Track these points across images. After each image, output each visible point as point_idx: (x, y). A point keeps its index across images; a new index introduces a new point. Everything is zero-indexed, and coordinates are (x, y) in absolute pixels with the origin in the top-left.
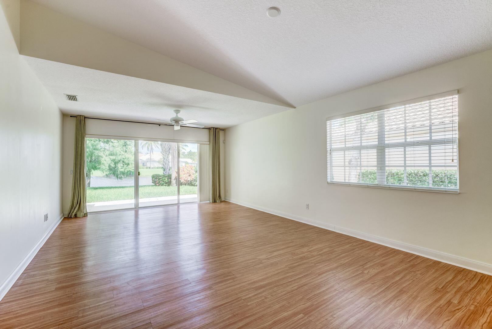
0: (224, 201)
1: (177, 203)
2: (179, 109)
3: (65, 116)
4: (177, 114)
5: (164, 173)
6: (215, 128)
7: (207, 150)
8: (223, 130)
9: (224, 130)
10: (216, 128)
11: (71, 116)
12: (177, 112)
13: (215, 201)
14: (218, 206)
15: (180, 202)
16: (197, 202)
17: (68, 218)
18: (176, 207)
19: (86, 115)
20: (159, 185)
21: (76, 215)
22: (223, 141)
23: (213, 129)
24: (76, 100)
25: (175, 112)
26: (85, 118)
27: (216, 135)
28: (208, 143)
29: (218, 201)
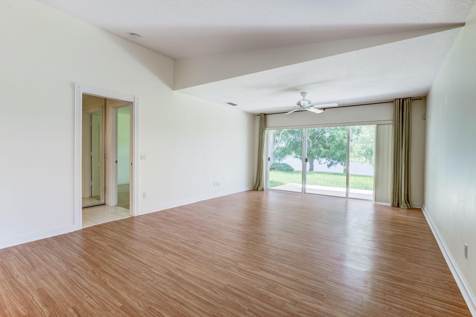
0: (417, 210)
1: (345, 196)
2: (303, 91)
4: (304, 96)
6: (401, 100)
7: (389, 131)
8: (421, 99)
10: (403, 99)
11: (258, 115)
15: (350, 196)
17: (255, 190)
19: (265, 113)
22: (423, 116)
23: (398, 100)
24: (236, 105)
25: (302, 95)
26: (265, 115)
27: (405, 108)
28: (391, 122)
29: (403, 205)
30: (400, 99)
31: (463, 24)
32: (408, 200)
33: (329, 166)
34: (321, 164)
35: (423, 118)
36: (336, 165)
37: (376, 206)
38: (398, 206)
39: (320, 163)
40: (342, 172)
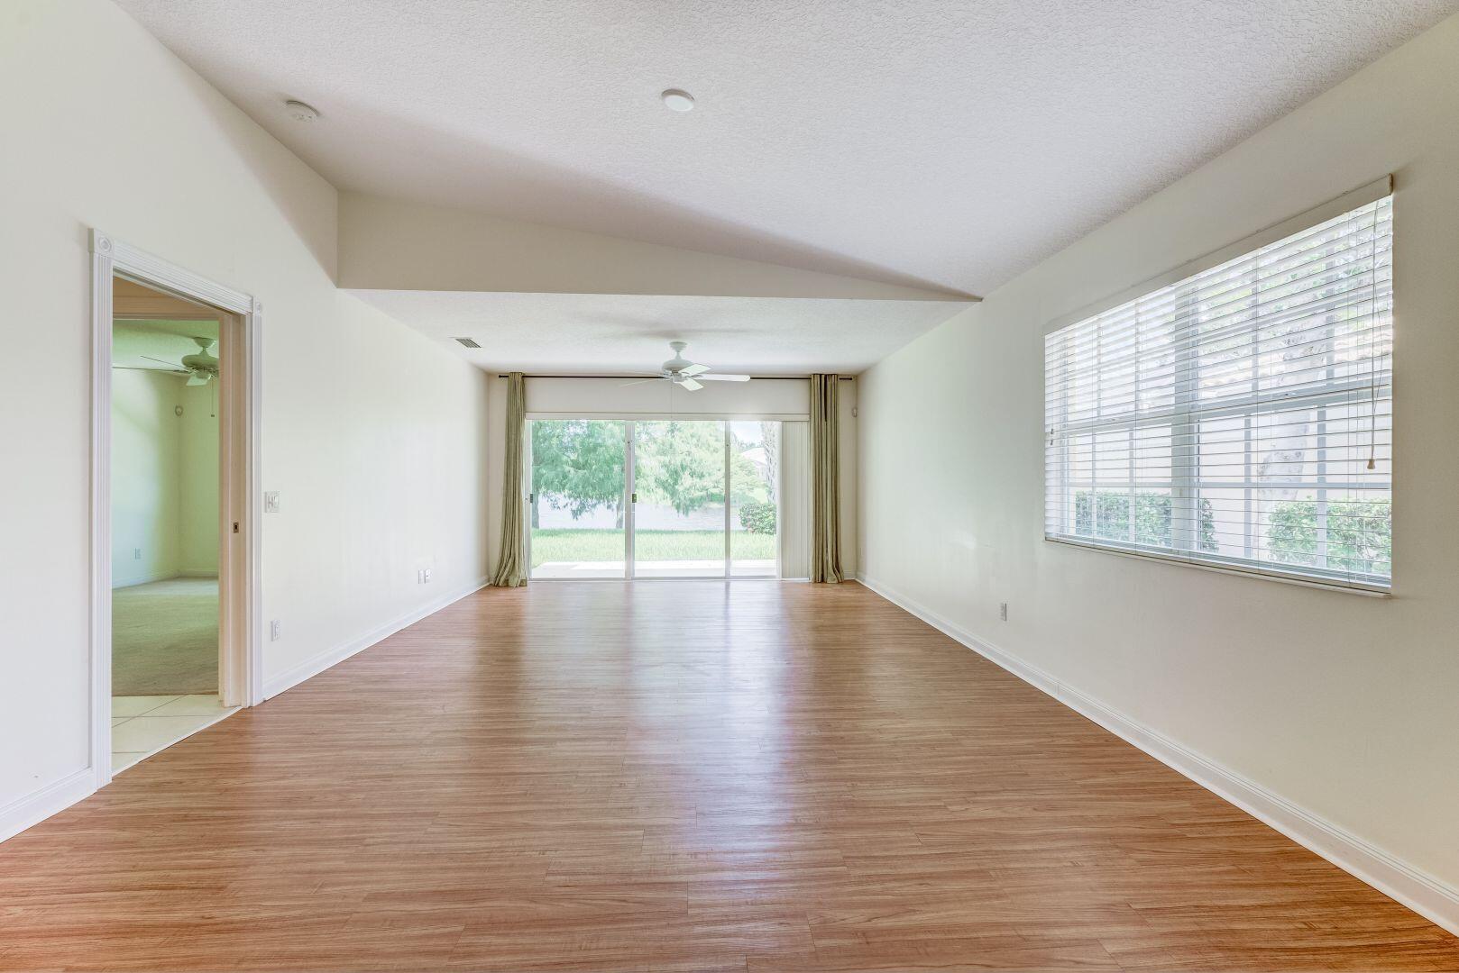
0: (853, 582)
1: (723, 575)
2: (680, 340)
3: (489, 376)
4: (678, 352)
5: (771, 499)
6: (823, 376)
7: (803, 436)
8: (851, 380)
9: (854, 379)
10: (826, 375)
11: (500, 377)
12: (678, 346)
13: (821, 579)
14: (831, 591)
16: (774, 577)
17: (498, 585)
18: (722, 585)
19: (526, 372)
20: (753, 532)
21: (507, 581)
22: (852, 410)
23: (818, 378)
24: (477, 346)
25: (674, 348)
26: (524, 377)
27: (829, 394)
28: (806, 418)
29: (831, 578)
30: (821, 375)
31: (981, 300)
32: (837, 568)
33: (576, 514)
34: (559, 507)
35: (853, 413)
36: (593, 509)
37: (783, 586)
38: (823, 581)
39: (555, 506)
40: (613, 526)
